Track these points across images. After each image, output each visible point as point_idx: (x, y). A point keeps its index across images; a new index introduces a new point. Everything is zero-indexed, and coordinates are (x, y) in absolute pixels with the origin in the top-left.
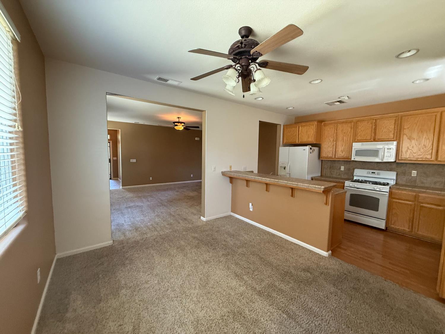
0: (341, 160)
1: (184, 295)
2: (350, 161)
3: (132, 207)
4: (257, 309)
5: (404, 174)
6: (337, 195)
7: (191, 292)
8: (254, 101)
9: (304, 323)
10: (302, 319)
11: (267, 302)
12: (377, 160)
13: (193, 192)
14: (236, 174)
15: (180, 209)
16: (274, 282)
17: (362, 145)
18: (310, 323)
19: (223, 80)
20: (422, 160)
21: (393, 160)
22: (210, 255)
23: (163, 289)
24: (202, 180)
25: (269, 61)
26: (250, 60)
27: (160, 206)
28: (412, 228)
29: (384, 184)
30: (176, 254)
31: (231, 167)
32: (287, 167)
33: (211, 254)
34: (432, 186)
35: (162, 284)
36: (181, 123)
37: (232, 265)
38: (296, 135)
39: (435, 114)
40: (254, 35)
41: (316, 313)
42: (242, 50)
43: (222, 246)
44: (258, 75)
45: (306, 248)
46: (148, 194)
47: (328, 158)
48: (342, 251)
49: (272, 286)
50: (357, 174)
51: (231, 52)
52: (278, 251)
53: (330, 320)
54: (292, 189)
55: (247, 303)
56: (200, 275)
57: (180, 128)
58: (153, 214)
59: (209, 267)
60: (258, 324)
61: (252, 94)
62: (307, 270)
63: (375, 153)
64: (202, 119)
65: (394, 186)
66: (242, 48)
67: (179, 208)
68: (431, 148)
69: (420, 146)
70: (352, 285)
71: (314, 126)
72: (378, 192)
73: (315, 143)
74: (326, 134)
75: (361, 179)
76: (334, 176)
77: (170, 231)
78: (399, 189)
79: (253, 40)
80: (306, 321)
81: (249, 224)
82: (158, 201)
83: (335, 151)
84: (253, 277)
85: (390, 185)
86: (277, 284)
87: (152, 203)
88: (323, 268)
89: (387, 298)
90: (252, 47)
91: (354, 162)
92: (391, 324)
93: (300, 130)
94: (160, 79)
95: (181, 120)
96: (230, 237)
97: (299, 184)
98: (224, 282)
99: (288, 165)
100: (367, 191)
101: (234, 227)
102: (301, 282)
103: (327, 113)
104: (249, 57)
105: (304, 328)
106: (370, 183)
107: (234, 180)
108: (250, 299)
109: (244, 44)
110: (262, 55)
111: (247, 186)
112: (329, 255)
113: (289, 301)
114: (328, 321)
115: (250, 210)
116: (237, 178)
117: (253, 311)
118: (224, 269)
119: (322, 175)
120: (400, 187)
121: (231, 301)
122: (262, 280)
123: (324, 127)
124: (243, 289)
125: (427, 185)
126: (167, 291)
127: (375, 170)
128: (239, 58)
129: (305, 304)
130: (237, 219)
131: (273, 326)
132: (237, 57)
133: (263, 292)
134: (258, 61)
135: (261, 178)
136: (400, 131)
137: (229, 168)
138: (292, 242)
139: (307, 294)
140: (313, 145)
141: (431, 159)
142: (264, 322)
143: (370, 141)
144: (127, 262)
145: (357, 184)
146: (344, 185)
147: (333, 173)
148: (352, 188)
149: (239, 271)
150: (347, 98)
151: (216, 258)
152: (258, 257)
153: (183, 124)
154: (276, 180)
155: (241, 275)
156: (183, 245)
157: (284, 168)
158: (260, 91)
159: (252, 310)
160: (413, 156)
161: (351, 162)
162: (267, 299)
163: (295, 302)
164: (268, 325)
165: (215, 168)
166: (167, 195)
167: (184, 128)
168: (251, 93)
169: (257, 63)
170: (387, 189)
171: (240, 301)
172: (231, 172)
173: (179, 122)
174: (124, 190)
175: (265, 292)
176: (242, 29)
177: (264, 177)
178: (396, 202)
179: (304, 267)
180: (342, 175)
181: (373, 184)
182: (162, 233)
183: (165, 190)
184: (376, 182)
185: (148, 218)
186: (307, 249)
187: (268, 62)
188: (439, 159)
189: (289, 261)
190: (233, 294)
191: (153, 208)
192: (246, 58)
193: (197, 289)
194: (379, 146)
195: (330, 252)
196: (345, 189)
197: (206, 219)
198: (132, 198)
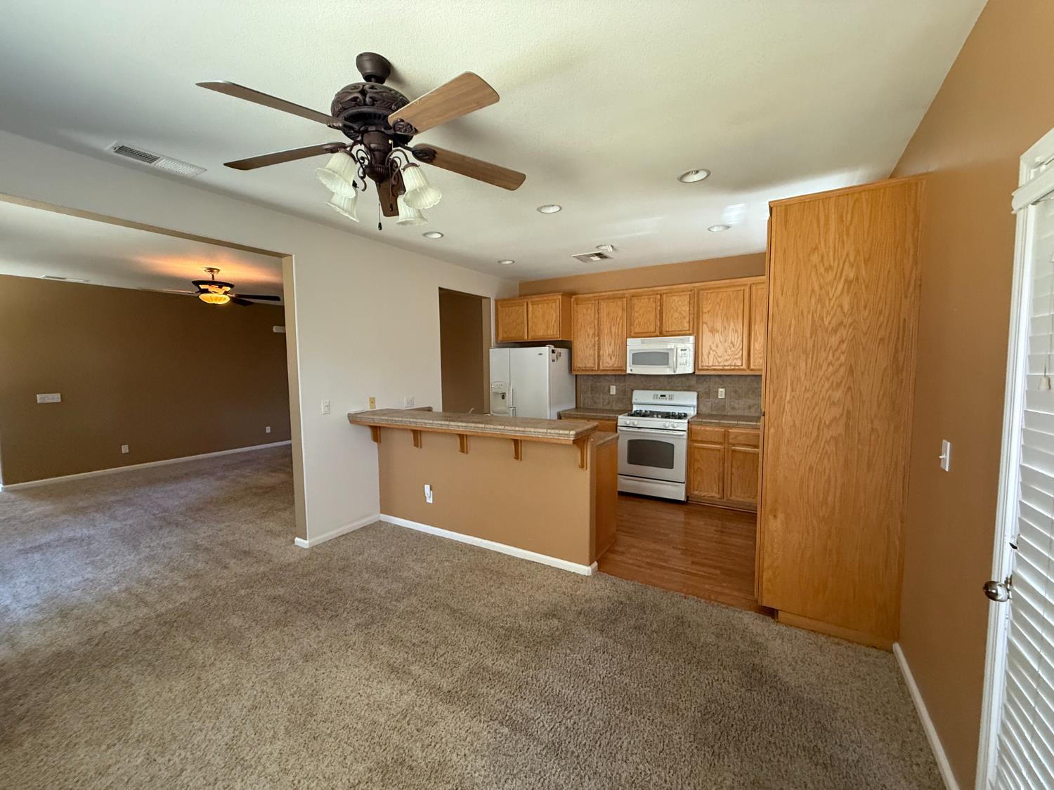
0: (609, 373)
1: (239, 768)
2: (625, 375)
3: (48, 545)
4: (443, 736)
5: (708, 394)
6: (601, 445)
7: (260, 752)
8: (423, 240)
9: (546, 732)
10: (541, 724)
11: (467, 711)
12: (668, 371)
13: (273, 474)
14: (386, 418)
15: (229, 526)
16: (482, 660)
17: (643, 342)
18: (556, 727)
19: (320, 178)
20: (730, 370)
21: (690, 370)
22: (319, 637)
23: (166, 774)
24: (293, 442)
25: (438, 149)
26: (391, 139)
27: (161, 528)
28: (723, 491)
29: (680, 417)
30: (212, 658)
31: (372, 401)
32: (507, 394)
33: (323, 634)
34: (746, 413)
35: (160, 760)
36: (221, 284)
37: (381, 647)
38: (523, 323)
39: (743, 288)
40: (398, 80)
41: (569, 702)
42: (365, 109)
43: (356, 603)
44: (411, 178)
45: (550, 566)
46: (113, 498)
47: (587, 370)
48: (618, 558)
49: (479, 672)
50: (639, 401)
51: (337, 110)
52: (492, 586)
53: (594, 707)
54: (516, 442)
55: (418, 730)
56: (290, 698)
57: (216, 299)
58: (131, 557)
59: (317, 669)
60: (444, 773)
61: (403, 223)
62: (552, 614)
63: (663, 358)
64: (282, 277)
65: (695, 419)
66: (365, 104)
67: (226, 524)
68: (741, 346)
69: (726, 344)
70: (632, 622)
71: (555, 302)
72: (671, 432)
73: (560, 339)
74: (580, 321)
75: (644, 409)
76: (600, 406)
77: (194, 595)
78: (701, 424)
79: (393, 92)
80: (549, 726)
81: (426, 535)
82: (154, 515)
83: (599, 356)
84: (435, 661)
85: (688, 417)
86: (489, 662)
87: (130, 522)
88: (583, 601)
89: (687, 631)
90: (390, 108)
91: (632, 377)
92: (693, 677)
93: (530, 309)
94: (122, 150)
95: (218, 277)
96: (378, 576)
97: (527, 429)
98: (358, 697)
99: (509, 390)
100: (653, 431)
101: (388, 550)
102: (541, 642)
103: (577, 277)
104: (386, 131)
105: (545, 742)
106: (660, 416)
107: (383, 434)
108: (426, 719)
109: (370, 98)
110: (416, 132)
111: (416, 444)
112: (593, 572)
113: (513, 694)
114: (590, 711)
115: (428, 501)
116: (389, 428)
117: (433, 744)
118: (361, 661)
119: (579, 405)
120: (704, 420)
121: (377, 740)
122: (456, 664)
123: (575, 306)
124: (408, 700)
125: (739, 413)
126: (180, 775)
127: (666, 390)
128: (362, 129)
129: (546, 689)
130: (396, 527)
131: (480, 763)
132: (356, 126)
133: (457, 692)
134: (411, 144)
135: (447, 423)
136: (698, 318)
137: (369, 404)
138: (522, 560)
139: (552, 667)
140: (558, 344)
141: (741, 367)
142: (458, 762)
143: (655, 334)
144: (24, 728)
145: (638, 420)
146: (617, 423)
147: (597, 401)
148: (631, 429)
149: (398, 656)
150: (611, 249)
151: (339, 641)
152: (448, 611)
153: (228, 289)
154: (481, 426)
155: (404, 666)
156: (238, 625)
157: (503, 397)
158: (421, 217)
159: (431, 742)
160: (719, 363)
161: (627, 377)
162: (467, 705)
163: (528, 692)
164: (467, 766)
165: (328, 406)
166: (184, 493)
167: (231, 298)
168: (399, 221)
169: (408, 149)
170: (682, 425)
171: (400, 731)
172: (374, 413)
173: (212, 283)
174: (13, 496)
175: (462, 690)
176: (365, 58)
177: (453, 421)
178: (699, 448)
179: (546, 609)
180: (614, 404)
181: (662, 417)
182: (161, 608)
183: (176, 479)
184: (668, 413)
185: (112, 571)
186: (552, 567)
187: (436, 150)
188: (752, 367)
189: (517, 602)
190: (382, 720)
191: (131, 539)
192: (380, 134)
193: (281, 738)
194: (669, 344)
195: (595, 564)
196: (618, 431)
197: (310, 544)
198: (46, 516)
